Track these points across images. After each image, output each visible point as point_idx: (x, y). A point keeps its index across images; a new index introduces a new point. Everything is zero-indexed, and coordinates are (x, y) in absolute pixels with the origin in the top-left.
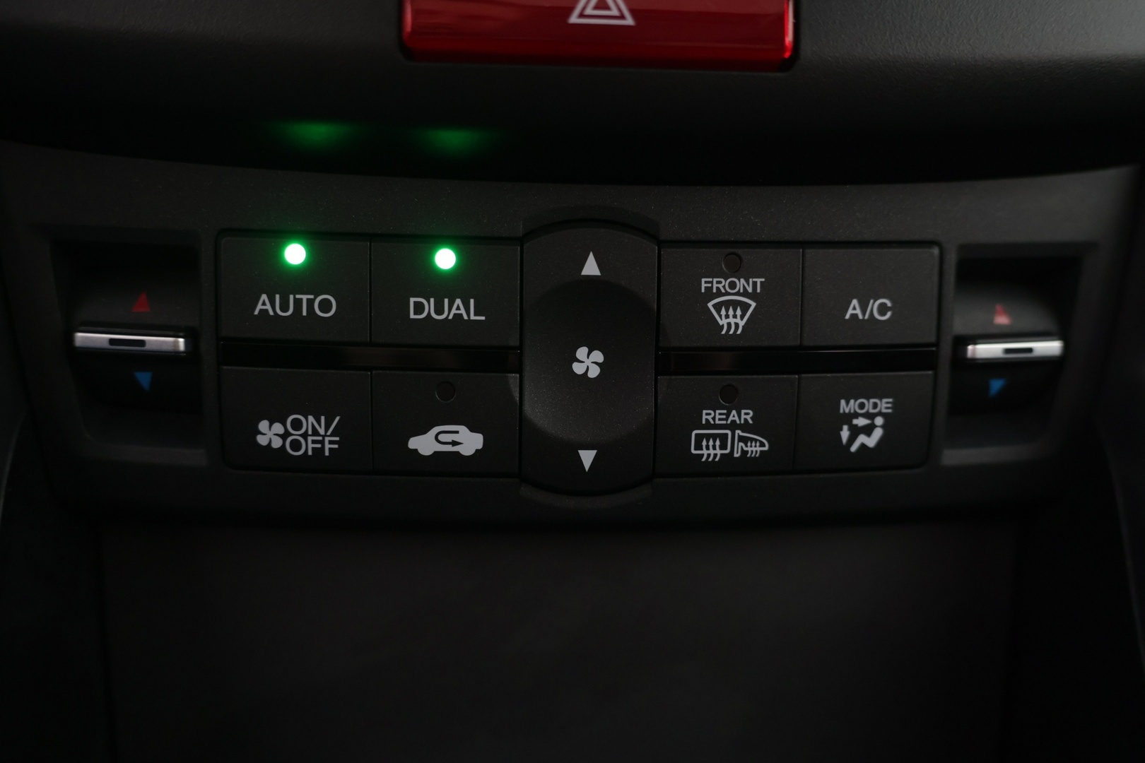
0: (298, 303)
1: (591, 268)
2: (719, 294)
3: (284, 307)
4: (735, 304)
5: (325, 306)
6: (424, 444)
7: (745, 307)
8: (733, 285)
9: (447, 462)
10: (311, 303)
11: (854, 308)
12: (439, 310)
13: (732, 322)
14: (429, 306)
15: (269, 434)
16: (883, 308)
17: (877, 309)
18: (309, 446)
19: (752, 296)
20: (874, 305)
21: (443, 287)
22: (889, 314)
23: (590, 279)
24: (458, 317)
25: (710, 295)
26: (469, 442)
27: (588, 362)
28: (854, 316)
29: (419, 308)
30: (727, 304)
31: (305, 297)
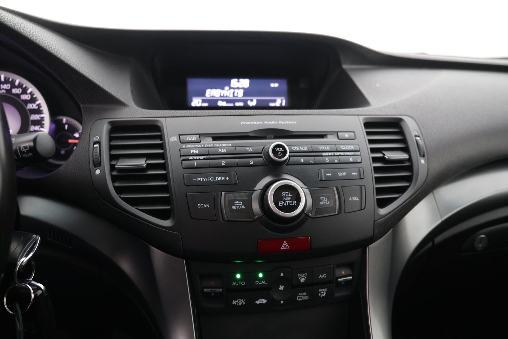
0: (239, 283)
1: (282, 275)
2: (301, 276)
3: (237, 284)
4: (303, 278)
5: (243, 283)
6: (258, 302)
7: (304, 278)
8: (302, 275)
9: (261, 304)
10: (241, 283)
11: (320, 276)
12: (260, 283)
13: (303, 280)
14: (258, 282)
15: (234, 302)
16: (325, 276)
17: (324, 276)
18: (241, 304)
19: (306, 276)
20: (323, 275)
21: (260, 280)
22: (326, 276)
23: (282, 276)
24: (263, 283)
25: (299, 277)
26: (264, 301)
27: (281, 288)
28: (321, 277)
29: (257, 283)
30: (302, 278)
31: (240, 282)
